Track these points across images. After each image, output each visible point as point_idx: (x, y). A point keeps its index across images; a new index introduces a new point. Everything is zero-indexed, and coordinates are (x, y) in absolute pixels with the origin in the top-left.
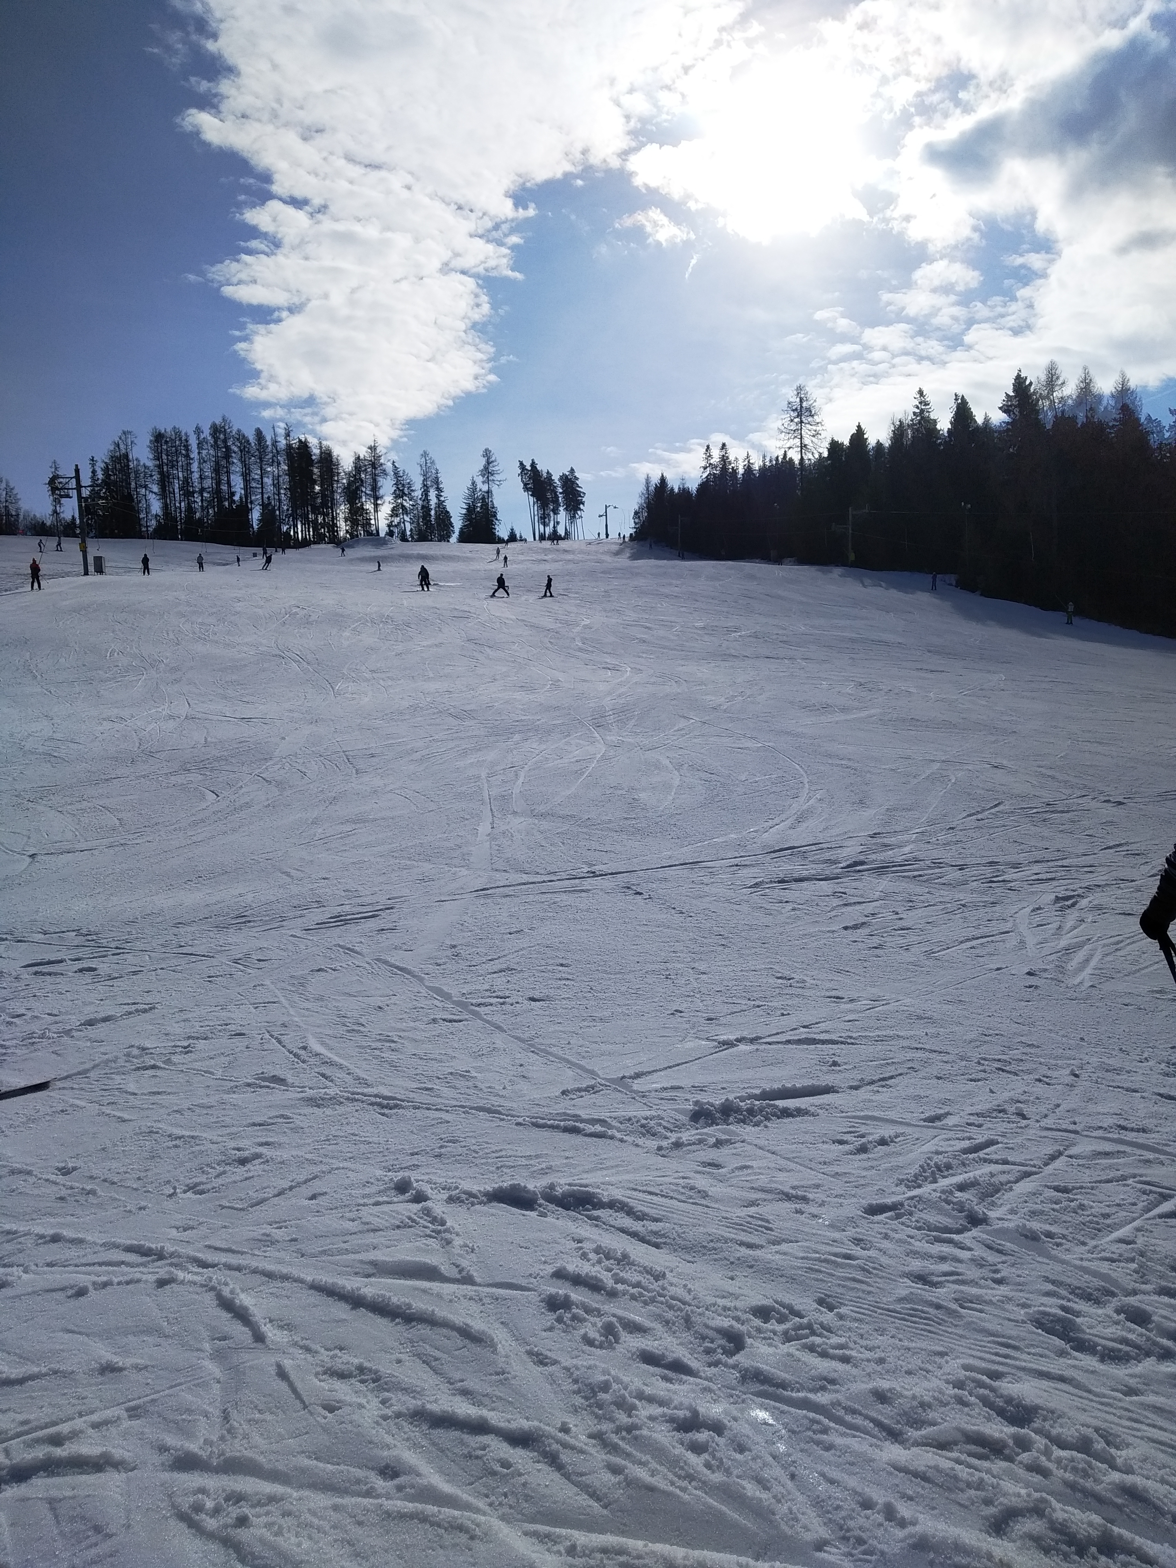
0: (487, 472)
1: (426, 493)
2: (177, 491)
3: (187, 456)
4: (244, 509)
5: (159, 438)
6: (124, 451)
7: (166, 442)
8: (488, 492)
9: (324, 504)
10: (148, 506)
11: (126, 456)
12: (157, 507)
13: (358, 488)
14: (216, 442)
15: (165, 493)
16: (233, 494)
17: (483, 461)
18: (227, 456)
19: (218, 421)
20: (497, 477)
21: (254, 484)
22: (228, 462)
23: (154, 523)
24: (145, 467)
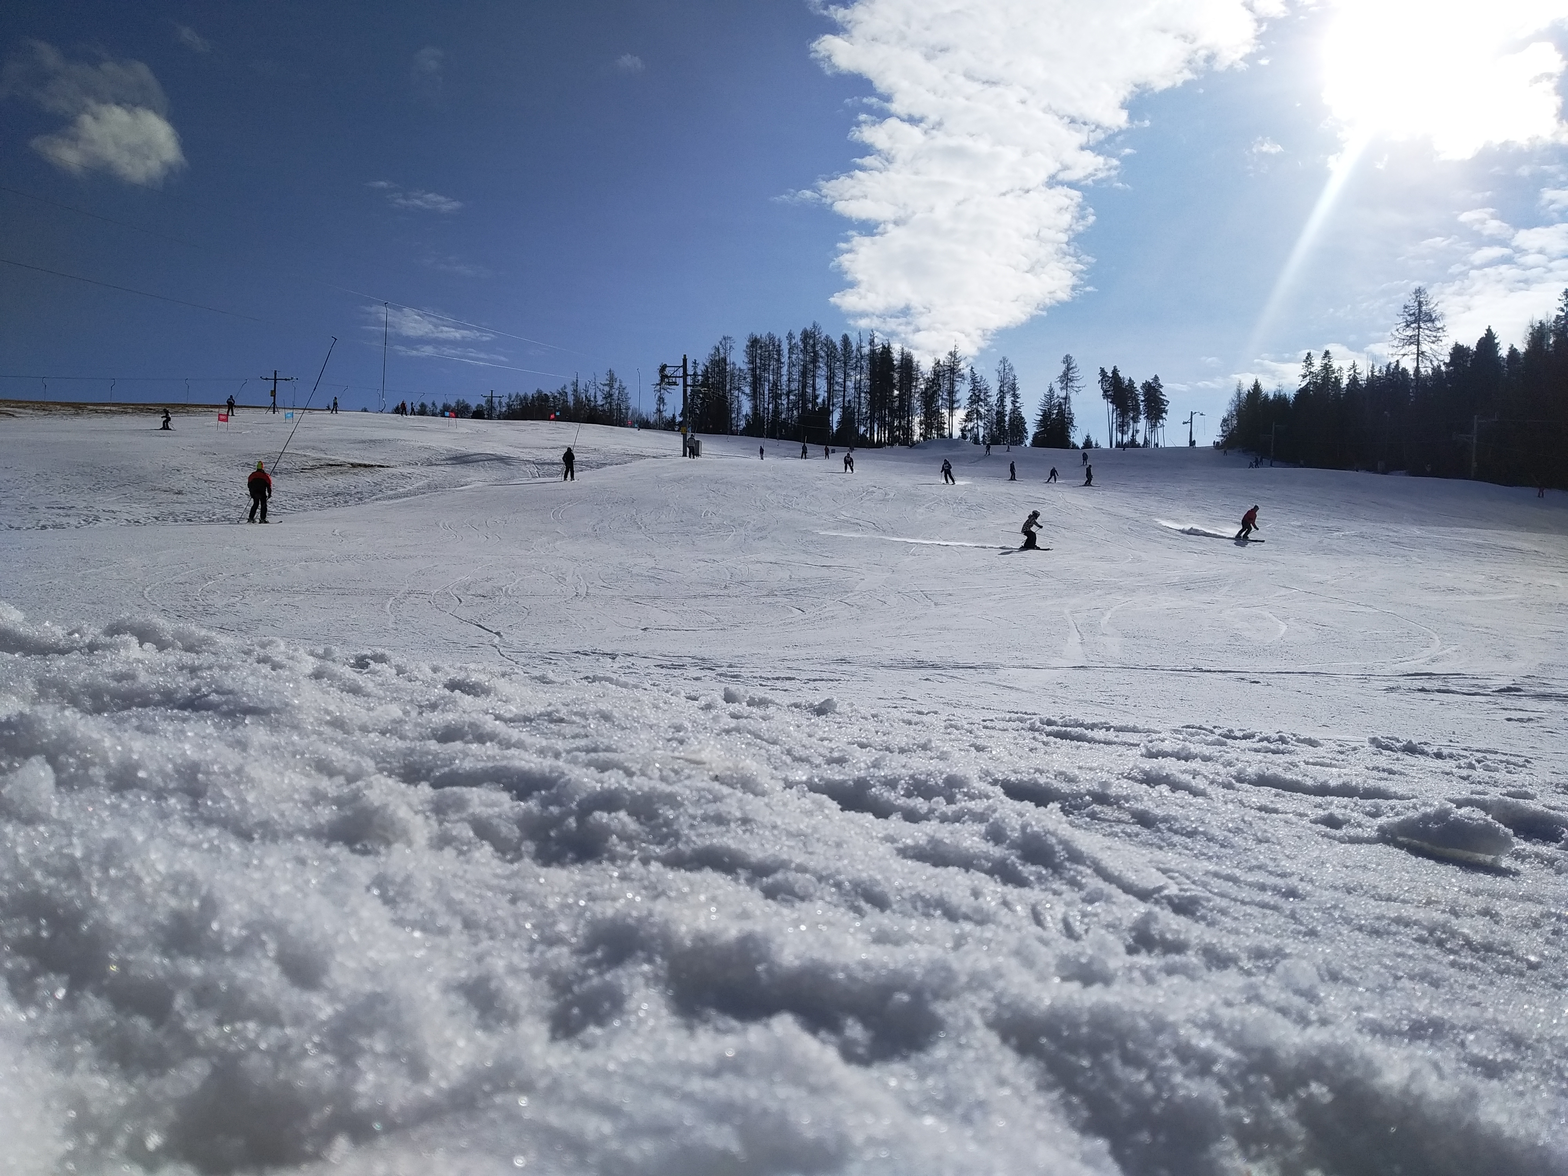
0: (1066, 379)
1: (1001, 399)
2: (766, 392)
3: (778, 360)
4: (826, 412)
5: (754, 343)
6: (722, 356)
7: (761, 347)
8: (1066, 398)
9: (901, 407)
10: (739, 408)
11: (724, 360)
12: (746, 407)
13: (935, 392)
14: (805, 347)
15: (755, 395)
16: (816, 397)
17: (1063, 367)
18: (814, 361)
19: (809, 327)
20: (1076, 384)
21: (837, 388)
22: (815, 366)
23: (743, 423)
24: (740, 370)
